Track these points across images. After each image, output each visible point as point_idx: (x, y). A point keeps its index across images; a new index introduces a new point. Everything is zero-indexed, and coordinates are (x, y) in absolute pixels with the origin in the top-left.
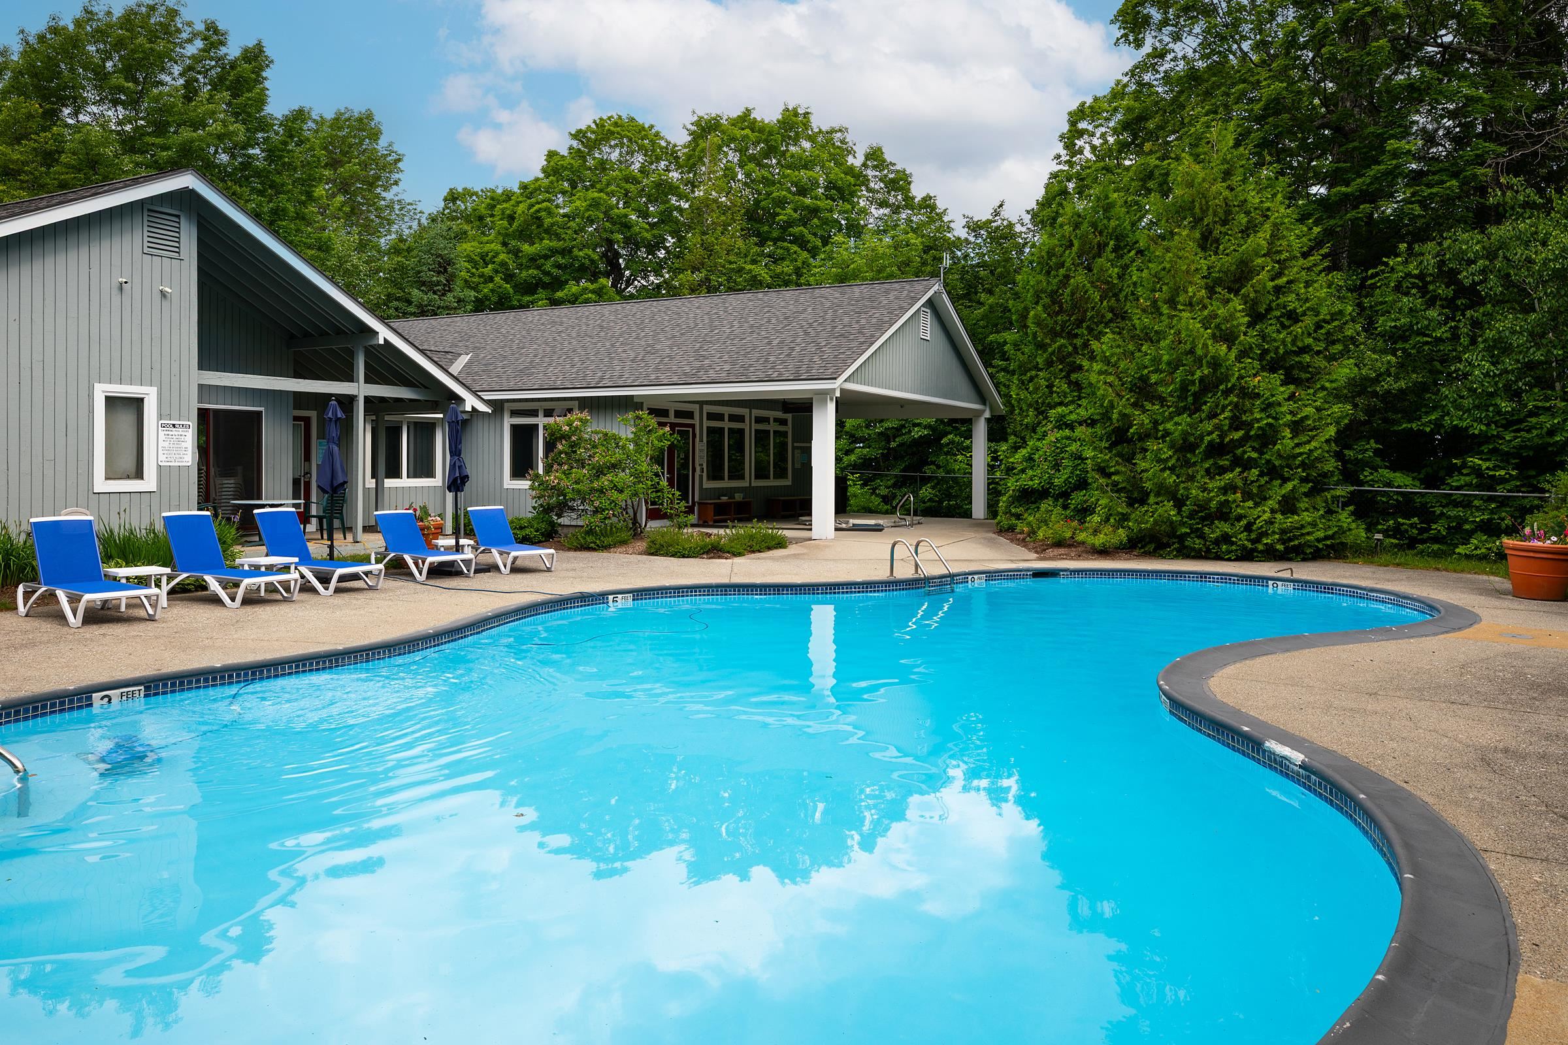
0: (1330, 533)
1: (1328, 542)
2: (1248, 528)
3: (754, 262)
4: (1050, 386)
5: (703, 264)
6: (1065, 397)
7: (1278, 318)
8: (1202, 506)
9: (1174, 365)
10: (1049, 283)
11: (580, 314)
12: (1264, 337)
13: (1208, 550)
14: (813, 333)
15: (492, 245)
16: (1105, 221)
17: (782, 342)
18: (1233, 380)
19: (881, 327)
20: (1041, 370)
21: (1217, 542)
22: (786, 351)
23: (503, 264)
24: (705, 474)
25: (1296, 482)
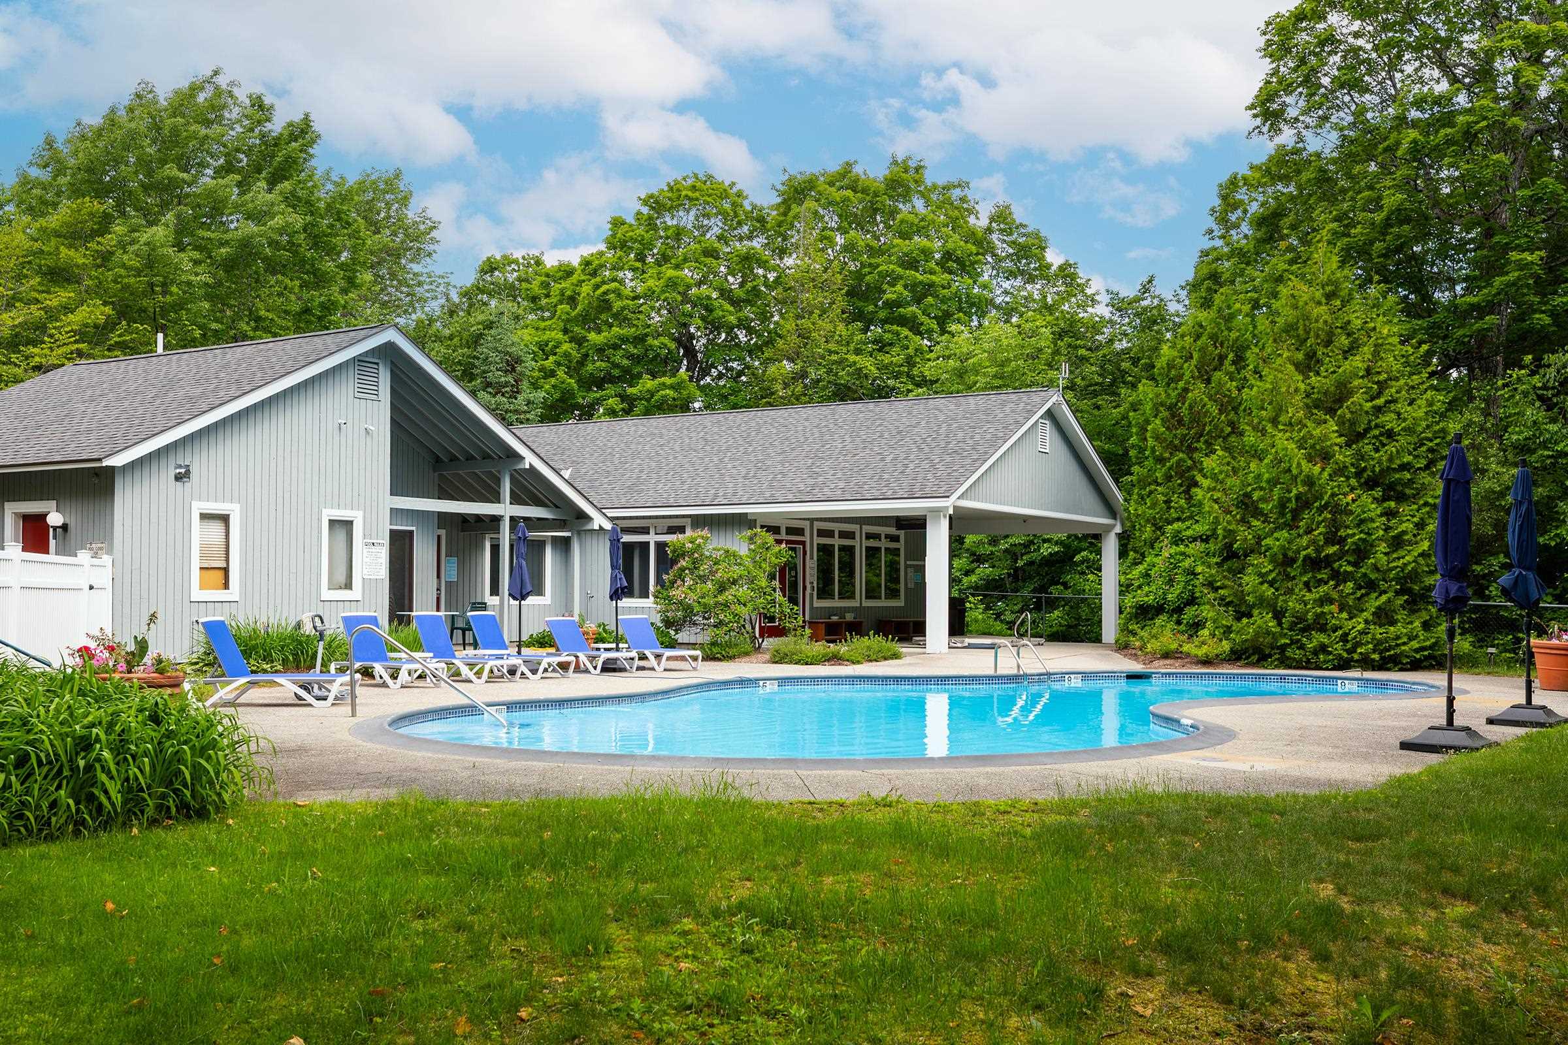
0: (1428, 643)
1: (1426, 653)
2: (1344, 638)
3: (858, 352)
4: (1168, 502)
5: (798, 354)
6: (1183, 513)
7: (1375, 437)
8: (1301, 619)
9: (1274, 482)
10: (1168, 395)
11: (679, 425)
12: (1361, 456)
13: (1308, 661)
14: (927, 449)
15: (553, 334)
16: (1226, 333)
17: (895, 459)
18: (1326, 498)
19: (994, 444)
20: (1159, 484)
21: (1315, 652)
22: (900, 467)
23: (566, 355)
24: (815, 593)
25: (1390, 594)
